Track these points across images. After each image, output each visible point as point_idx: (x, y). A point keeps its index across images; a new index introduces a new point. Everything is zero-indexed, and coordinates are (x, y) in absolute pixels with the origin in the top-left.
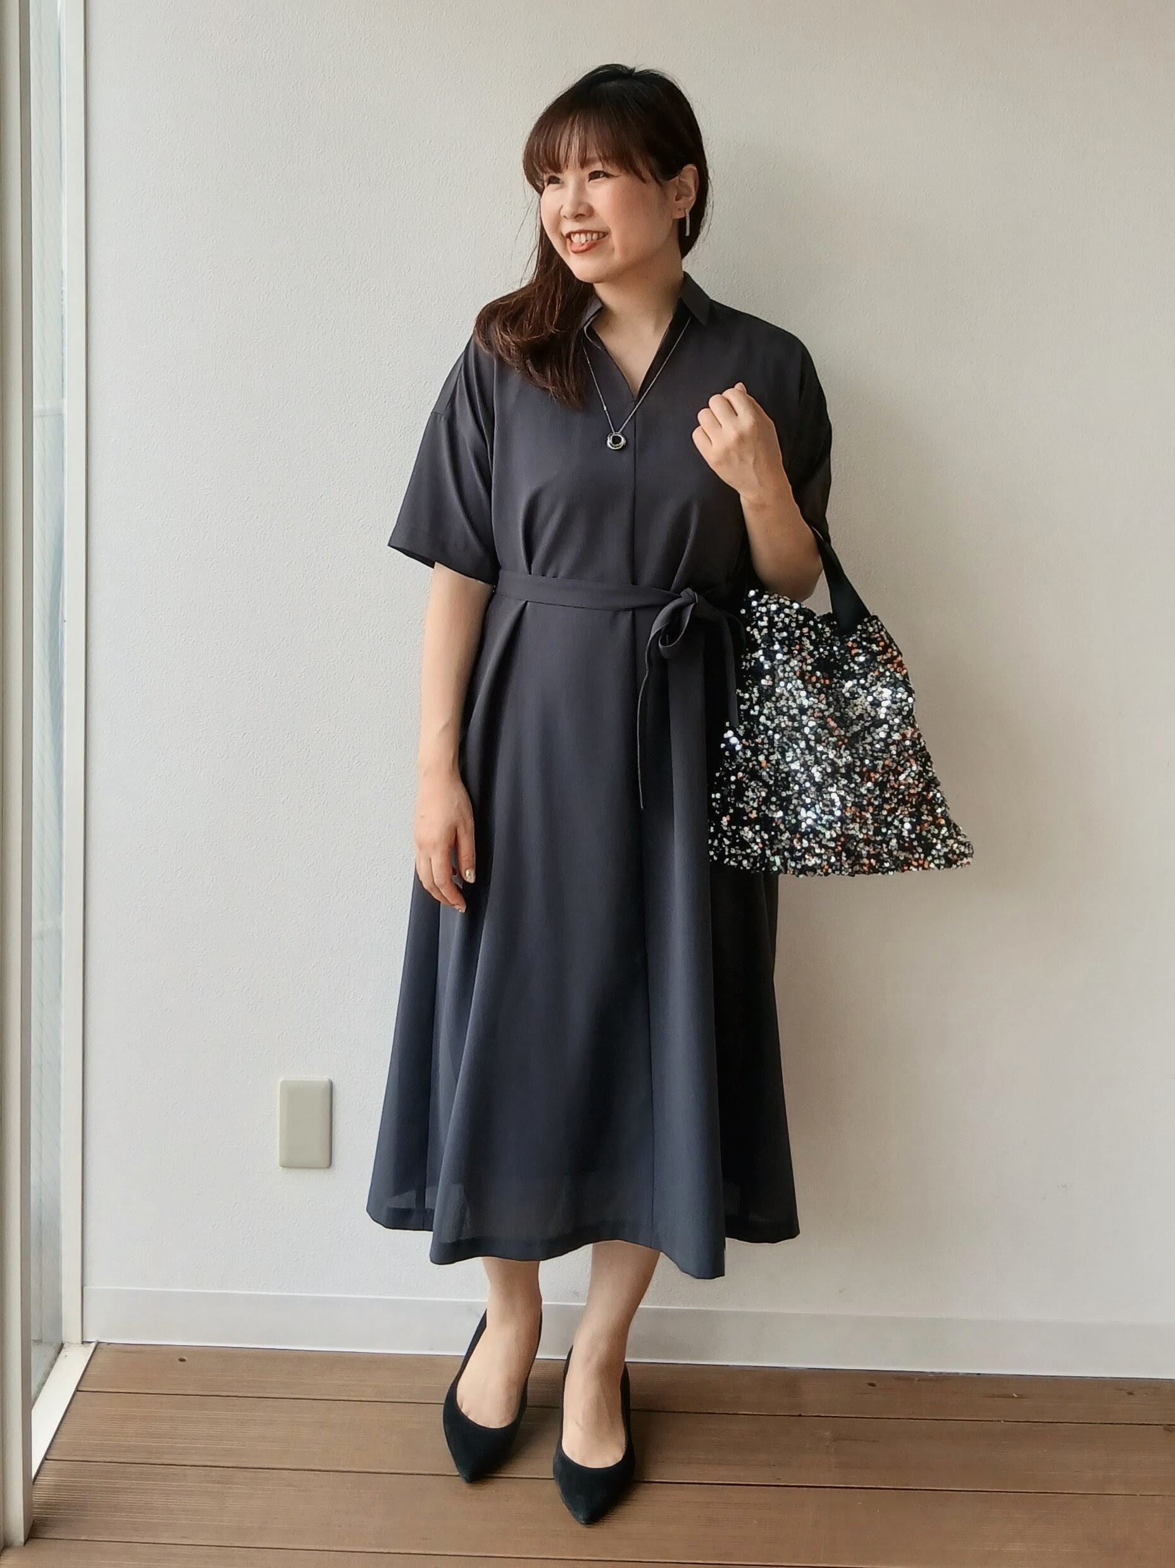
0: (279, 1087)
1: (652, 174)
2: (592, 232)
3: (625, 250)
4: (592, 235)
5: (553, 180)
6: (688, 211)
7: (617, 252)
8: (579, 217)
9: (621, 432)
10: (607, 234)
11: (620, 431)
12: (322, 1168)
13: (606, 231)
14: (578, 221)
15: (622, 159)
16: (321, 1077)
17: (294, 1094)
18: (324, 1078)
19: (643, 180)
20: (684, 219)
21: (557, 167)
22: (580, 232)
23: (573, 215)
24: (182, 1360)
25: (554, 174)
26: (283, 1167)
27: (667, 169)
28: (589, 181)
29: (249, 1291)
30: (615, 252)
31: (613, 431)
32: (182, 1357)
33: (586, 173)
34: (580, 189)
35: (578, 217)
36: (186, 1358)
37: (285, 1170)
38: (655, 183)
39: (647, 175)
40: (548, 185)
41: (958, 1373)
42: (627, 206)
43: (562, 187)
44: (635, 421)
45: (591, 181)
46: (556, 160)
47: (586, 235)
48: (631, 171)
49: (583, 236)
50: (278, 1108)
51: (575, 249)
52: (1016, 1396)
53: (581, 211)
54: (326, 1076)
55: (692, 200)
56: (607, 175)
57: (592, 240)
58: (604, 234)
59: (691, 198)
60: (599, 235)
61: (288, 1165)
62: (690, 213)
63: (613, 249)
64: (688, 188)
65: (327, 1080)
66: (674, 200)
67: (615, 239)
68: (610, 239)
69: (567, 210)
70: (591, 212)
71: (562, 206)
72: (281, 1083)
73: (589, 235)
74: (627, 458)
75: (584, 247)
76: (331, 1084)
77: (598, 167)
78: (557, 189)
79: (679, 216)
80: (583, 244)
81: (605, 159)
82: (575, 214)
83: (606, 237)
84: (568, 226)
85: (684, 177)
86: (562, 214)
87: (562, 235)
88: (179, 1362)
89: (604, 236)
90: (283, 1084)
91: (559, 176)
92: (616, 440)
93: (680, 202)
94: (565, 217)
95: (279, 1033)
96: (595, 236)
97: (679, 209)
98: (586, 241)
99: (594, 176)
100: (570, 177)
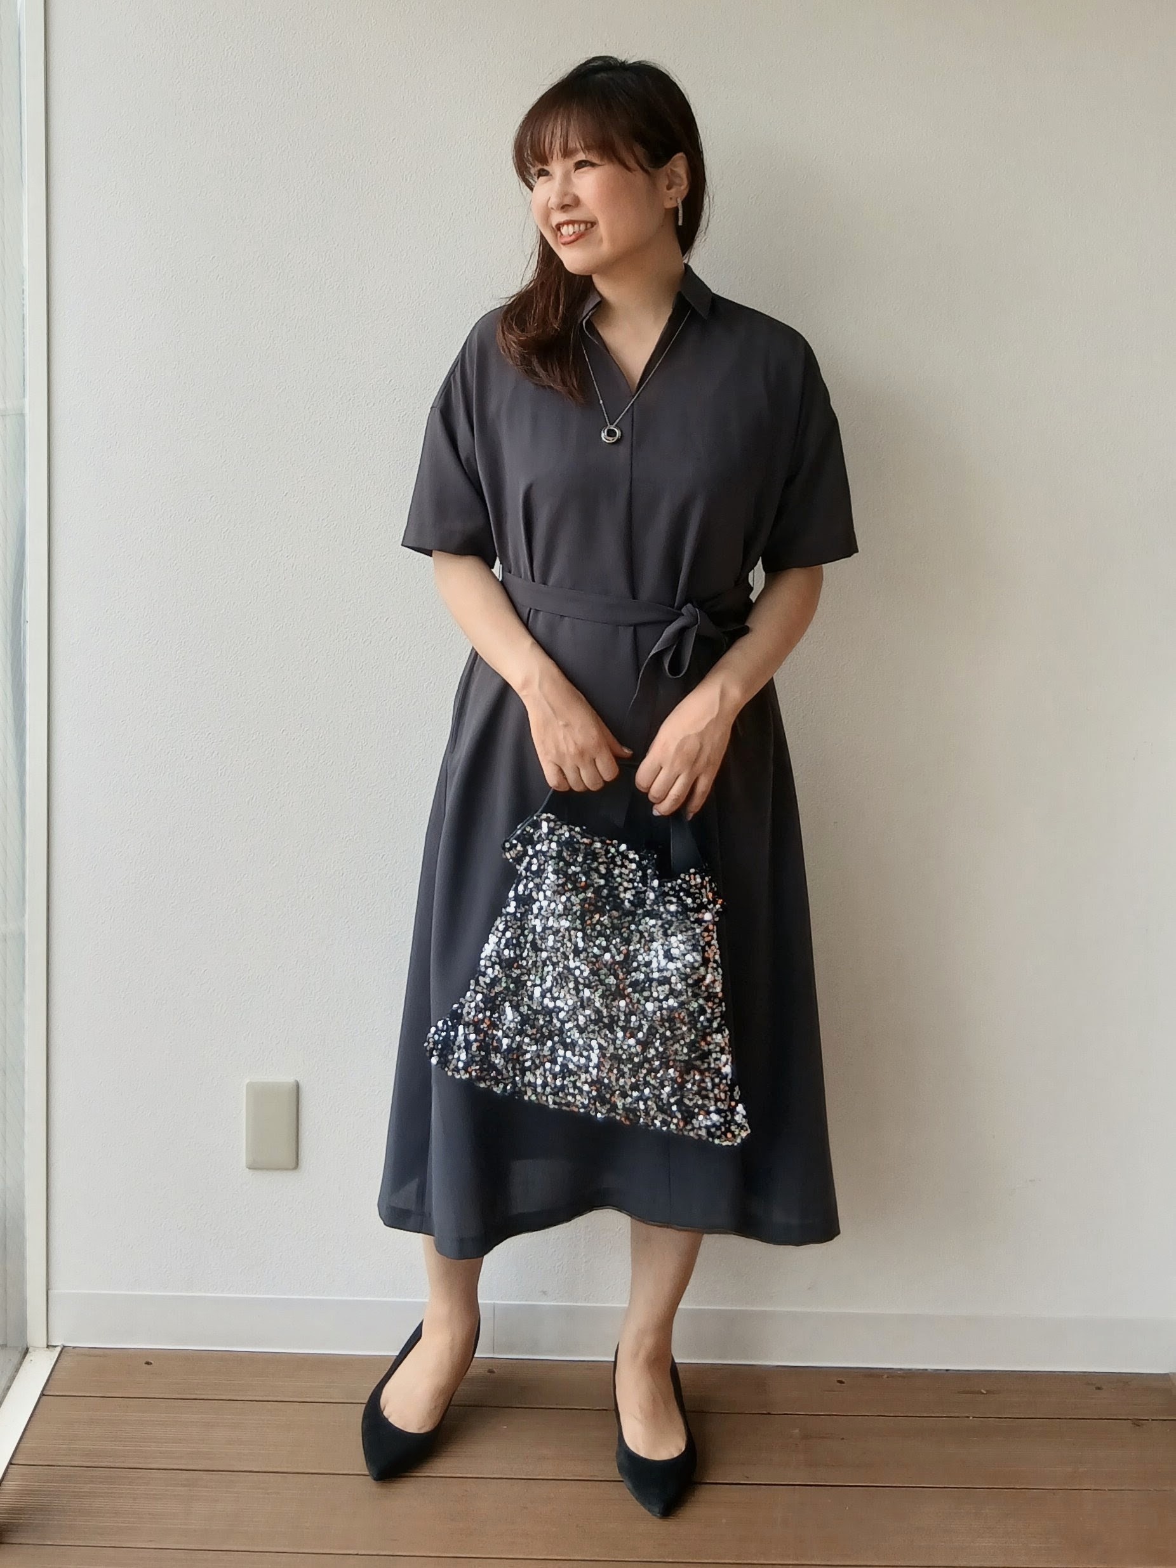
0: (245, 1088)
1: (638, 162)
2: (579, 222)
3: (613, 240)
4: (580, 226)
5: (542, 173)
6: (680, 201)
7: (604, 244)
8: (566, 207)
9: (616, 425)
10: (595, 224)
11: (615, 423)
12: (287, 1169)
13: (593, 220)
14: (564, 212)
15: (606, 149)
16: (287, 1078)
17: (260, 1095)
18: (291, 1079)
19: (628, 169)
20: (677, 209)
21: (543, 159)
22: (568, 223)
23: (558, 205)
24: (148, 1363)
25: (540, 167)
26: (249, 1168)
27: (658, 157)
28: (575, 170)
29: (216, 1293)
30: (604, 241)
31: (608, 424)
32: (148, 1359)
33: (571, 163)
34: (567, 178)
35: (564, 208)
36: (152, 1362)
37: (251, 1170)
38: (641, 171)
39: (632, 163)
40: (538, 178)
41: (926, 1370)
42: (612, 195)
43: (550, 180)
44: (633, 412)
45: (577, 171)
46: (542, 151)
47: (574, 226)
48: (615, 160)
49: (571, 226)
50: (244, 1111)
51: (563, 240)
52: (985, 1392)
53: (567, 201)
54: (292, 1078)
55: (685, 189)
56: (593, 165)
57: (580, 230)
58: (593, 224)
59: (683, 188)
60: (586, 226)
61: (254, 1166)
62: (683, 203)
63: (602, 238)
64: (679, 176)
65: (293, 1081)
66: (665, 188)
67: (602, 229)
68: (598, 230)
69: (554, 201)
70: (577, 202)
71: (550, 198)
72: (247, 1085)
73: (576, 226)
74: (624, 450)
75: (573, 237)
76: (298, 1086)
77: (581, 156)
78: (547, 181)
79: (669, 205)
80: (571, 236)
81: (587, 148)
82: (561, 205)
83: (595, 227)
84: (558, 217)
85: (675, 166)
86: (550, 205)
87: (552, 227)
88: (146, 1365)
89: (592, 226)
90: (250, 1086)
91: (546, 168)
92: (611, 433)
93: (673, 190)
94: (552, 208)
95: (245, 1035)
96: (583, 227)
97: (671, 198)
98: (574, 232)
99: (579, 165)
100: (557, 167)
